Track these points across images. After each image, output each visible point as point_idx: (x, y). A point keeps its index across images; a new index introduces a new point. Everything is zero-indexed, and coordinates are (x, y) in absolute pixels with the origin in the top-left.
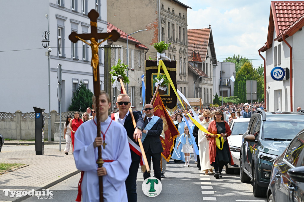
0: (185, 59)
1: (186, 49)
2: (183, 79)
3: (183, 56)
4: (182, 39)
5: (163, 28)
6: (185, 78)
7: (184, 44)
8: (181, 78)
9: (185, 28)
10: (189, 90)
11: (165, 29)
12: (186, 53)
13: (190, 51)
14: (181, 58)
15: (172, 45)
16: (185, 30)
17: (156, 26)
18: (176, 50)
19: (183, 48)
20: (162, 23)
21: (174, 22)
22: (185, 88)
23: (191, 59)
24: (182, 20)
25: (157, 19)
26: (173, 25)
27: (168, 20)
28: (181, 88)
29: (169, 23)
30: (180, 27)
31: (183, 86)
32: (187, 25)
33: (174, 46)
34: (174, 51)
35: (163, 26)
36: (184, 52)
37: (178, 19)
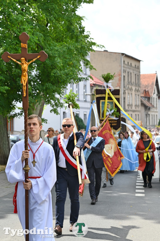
0: (138, 95)
1: (140, 89)
2: (137, 109)
3: (137, 93)
4: (137, 82)
5: (124, 76)
6: (138, 108)
7: (138, 85)
8: (136, 108)
9: (138, 74)
10: (141, 116)
11: (125, 77)
12: (139, 91)
13: (142, 89)
14: (136, 95)
15: (130, 87)
16: (139, 76)
17: (120, 75)
18: (132, 90)
19: (137, 88)
20: (123, 72)
21: (132, 71)
22: (138, 115)
23: (143, 95)
24: (137, 70)
25: (121, 71)
26: (131, 73)
27: (128, 70)
28: (136, 115)
29: (128, 72)
30: (135, 75)
31: (137, 113)
32: (140, 72)
33: (131, 88)
34: (131, 91)
35: (125, 74)
36: (138, 91)
37: (134, 69)
